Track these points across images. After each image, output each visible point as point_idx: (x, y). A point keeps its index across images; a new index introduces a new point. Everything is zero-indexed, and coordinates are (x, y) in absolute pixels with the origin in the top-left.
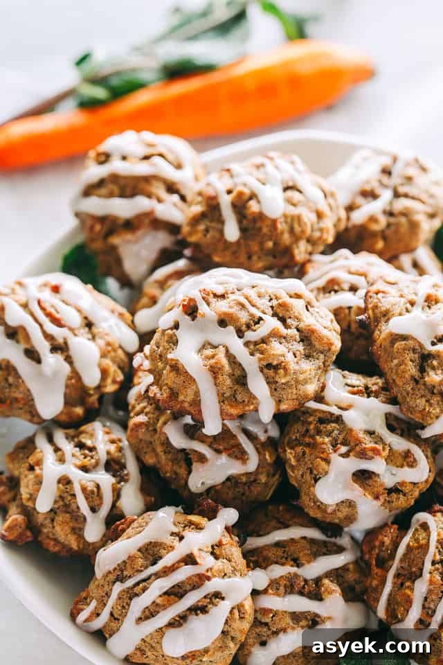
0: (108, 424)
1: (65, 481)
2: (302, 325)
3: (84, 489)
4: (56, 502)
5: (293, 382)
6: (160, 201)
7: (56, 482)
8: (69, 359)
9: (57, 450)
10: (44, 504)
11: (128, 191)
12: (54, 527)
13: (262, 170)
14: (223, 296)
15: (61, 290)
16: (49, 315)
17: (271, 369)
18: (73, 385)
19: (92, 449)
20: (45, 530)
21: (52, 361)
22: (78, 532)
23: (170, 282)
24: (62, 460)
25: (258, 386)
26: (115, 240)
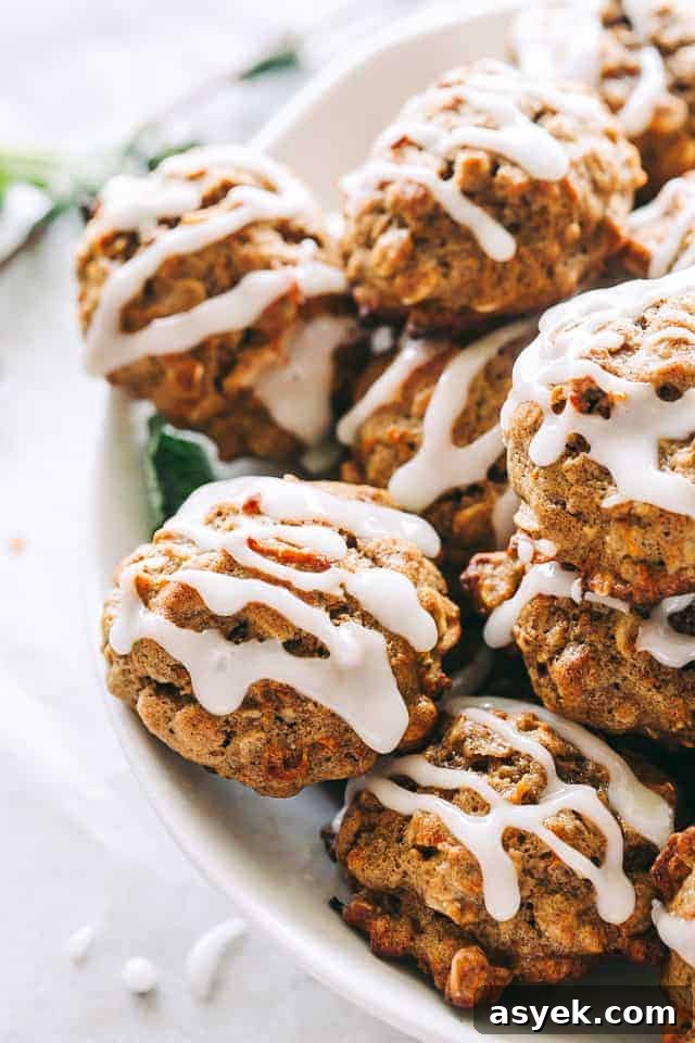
0: (487, 705)
1: (515, 839)
3: (561, 833)
4: (521, 885)
6: (293, 263)
7: (500, 848)
8: (369, 621)
9: (449, 795)
10: (502, 902)
11: (222, 276)
12: (540, 934)
13: (463, 109)
14: (626, 348)
15: (262, 506)
16: (286, 559)
18: (403, 663)
19: (509, 759)
20: (526, 950)
21: (346, 638)
22: (588, 915)
23: (419, 398)
24: (478, 806)
26: (243, 378)
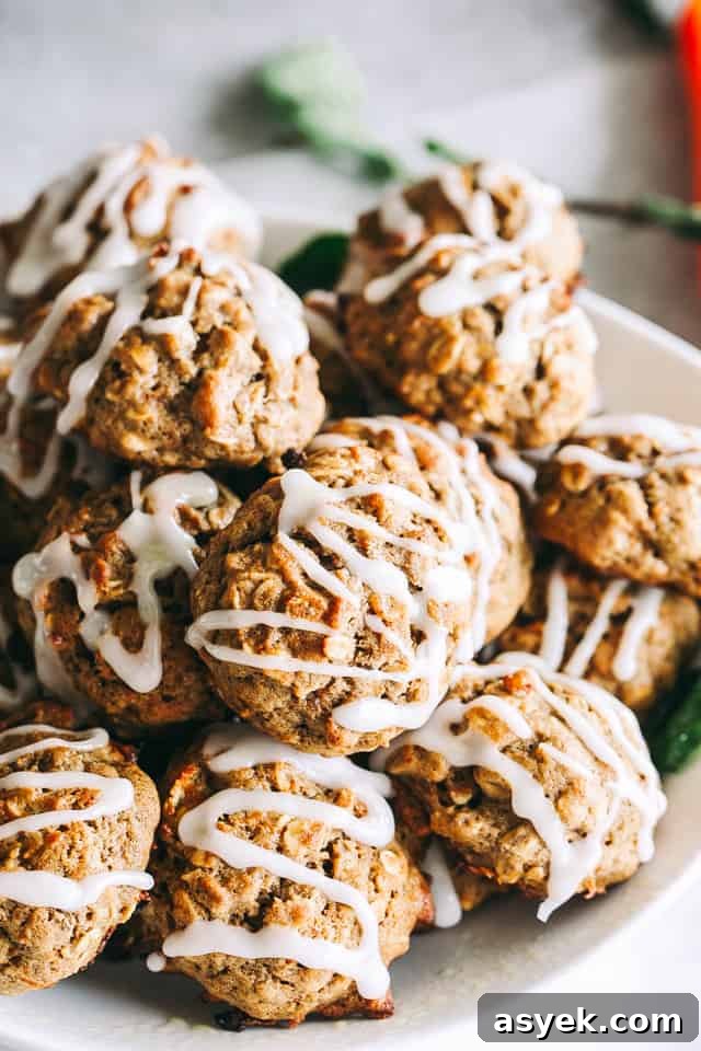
2: (209, 372)
5: (116, 410)
17: (117, 371)
25: (83, 380)
